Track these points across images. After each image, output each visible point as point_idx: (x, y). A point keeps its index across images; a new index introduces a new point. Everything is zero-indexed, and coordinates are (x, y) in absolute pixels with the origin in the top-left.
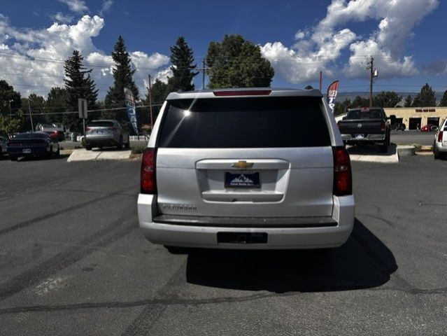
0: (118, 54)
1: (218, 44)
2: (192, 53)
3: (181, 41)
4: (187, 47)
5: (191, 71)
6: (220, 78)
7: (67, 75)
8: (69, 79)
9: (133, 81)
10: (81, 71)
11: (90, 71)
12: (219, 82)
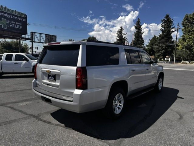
0: (137, 26)
1: (190, 15)
2: (173, 21)
3: (167, 16)
4: (170, 19)
5: (171, 30)
6: (189, 32)
7: (117, 37)
8: (118, 38)
9: (142, 37)
10: (122, 34)
11: (126, 34)
12: (188, 34)
